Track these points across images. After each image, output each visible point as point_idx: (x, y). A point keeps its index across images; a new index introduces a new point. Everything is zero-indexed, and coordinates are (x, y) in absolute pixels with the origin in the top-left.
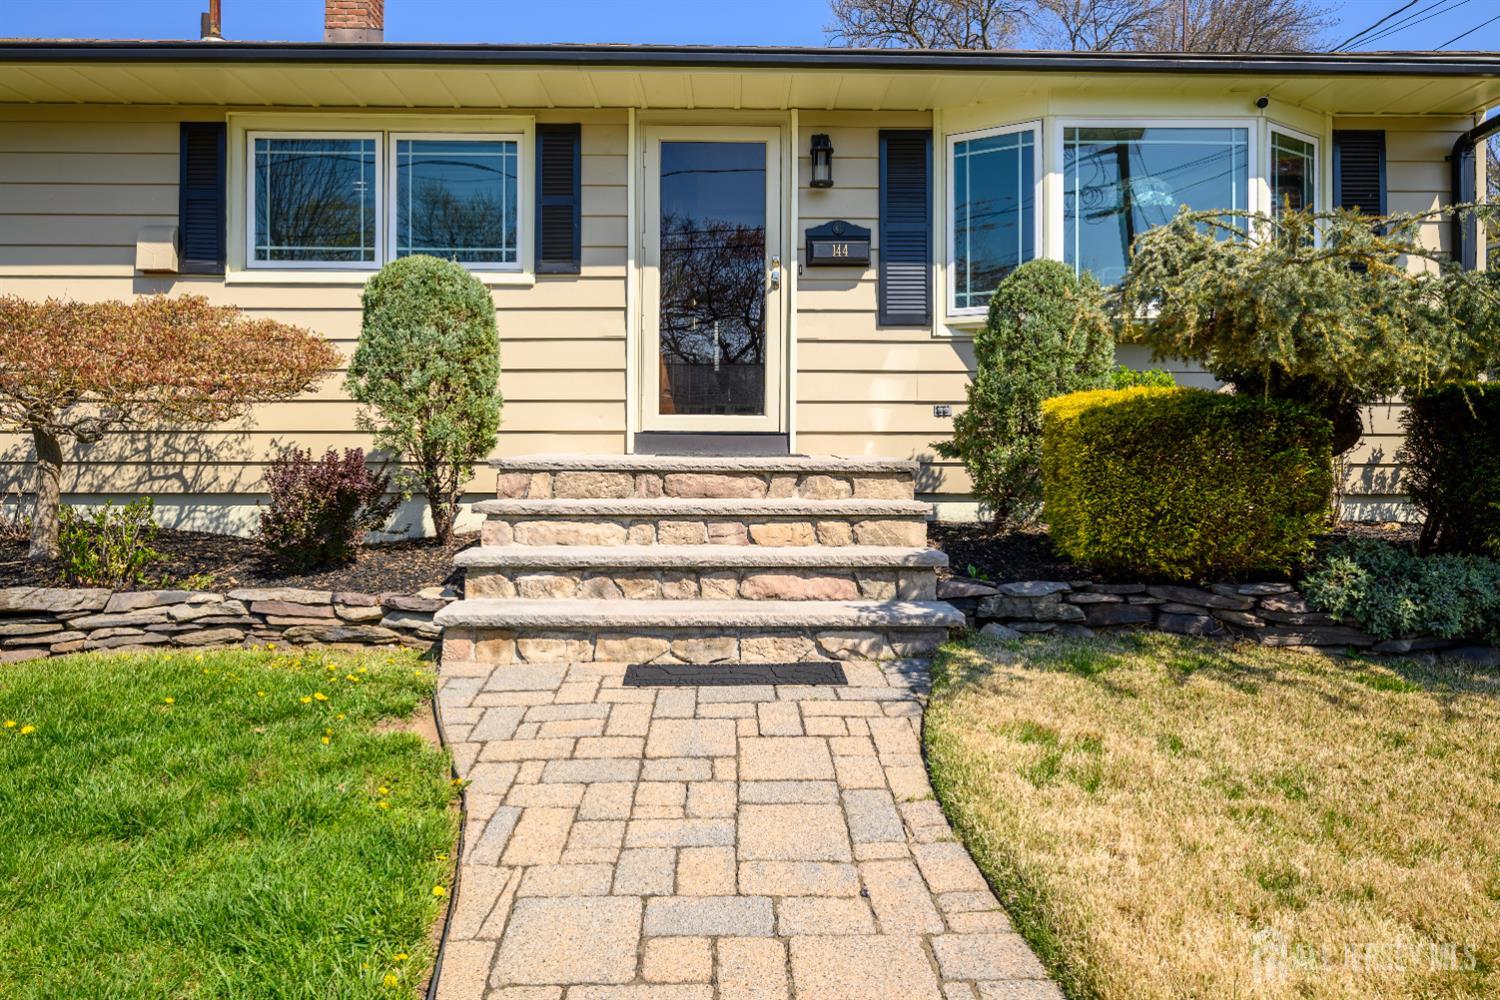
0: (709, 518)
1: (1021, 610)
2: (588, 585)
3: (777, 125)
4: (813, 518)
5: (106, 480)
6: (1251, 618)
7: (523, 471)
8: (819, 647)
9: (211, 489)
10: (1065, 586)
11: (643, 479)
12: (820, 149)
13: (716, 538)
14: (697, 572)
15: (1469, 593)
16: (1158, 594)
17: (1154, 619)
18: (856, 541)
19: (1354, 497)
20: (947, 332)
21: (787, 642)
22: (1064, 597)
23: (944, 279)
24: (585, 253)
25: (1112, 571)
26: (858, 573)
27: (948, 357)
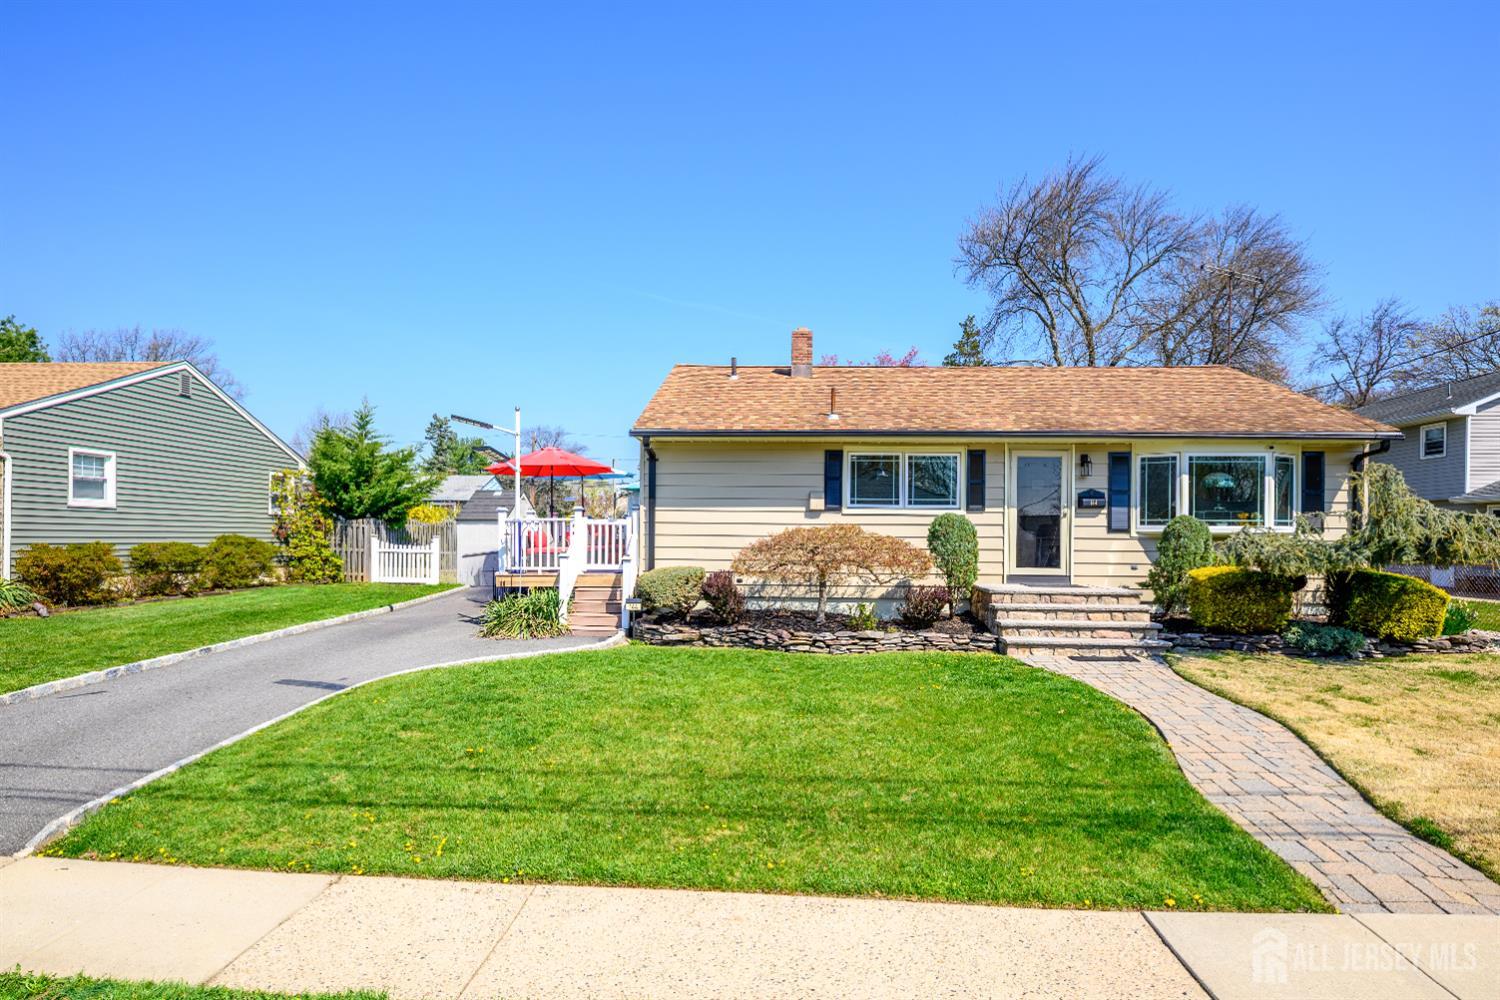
0: (1074, 611)
1: (1189, 642)
2: (1043, 632)
3: (1067, 450)
4: (1111, 612)
5: (793, 592)
6: (1264, 646)
7: (1001, 594)
8: (1125, 653)
9: (835, 596)
10: (1202, 635)
11: (1043, 597)
12: (1084, 461)
13: (1076, 618)
14: (1078, 629)
15: (1334, 638)
16: (1234, 639)
17: (1232, 646)
18: (1125, 619)
19: (1307, 605)
20: (1136, 535)
21: (1115, 651)
22: (1202, 639)
23: (1135, 513)
24: (987, 503)
25: (1216, 630)
26: (1131, 630)
27: (1137, 546)
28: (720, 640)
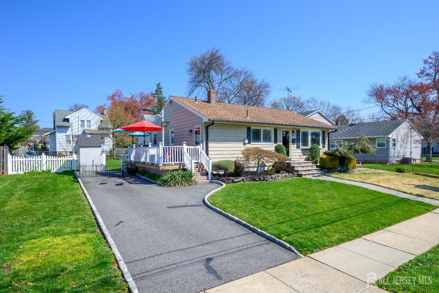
2: (304, 171)
3: (290, 130)
6: (335, 171)
12: (293, 132)
18: (312, 168)
20: (301, 149)
23: (301, 144)
24: (278, 141)
28: (246, 180)
